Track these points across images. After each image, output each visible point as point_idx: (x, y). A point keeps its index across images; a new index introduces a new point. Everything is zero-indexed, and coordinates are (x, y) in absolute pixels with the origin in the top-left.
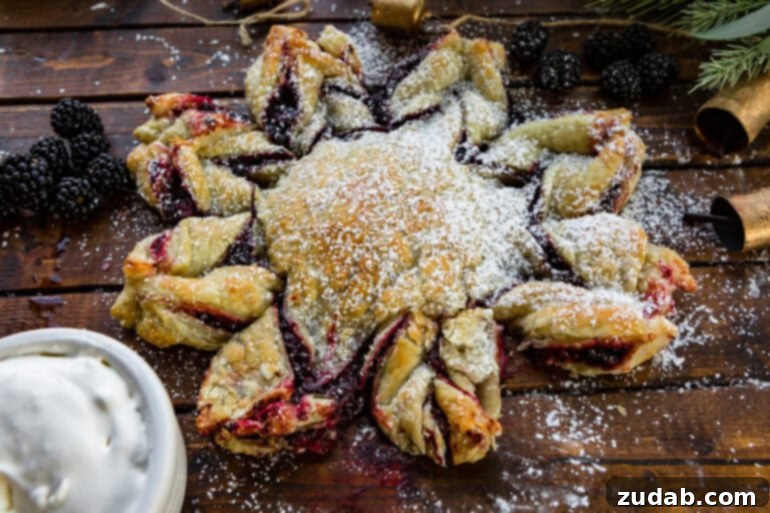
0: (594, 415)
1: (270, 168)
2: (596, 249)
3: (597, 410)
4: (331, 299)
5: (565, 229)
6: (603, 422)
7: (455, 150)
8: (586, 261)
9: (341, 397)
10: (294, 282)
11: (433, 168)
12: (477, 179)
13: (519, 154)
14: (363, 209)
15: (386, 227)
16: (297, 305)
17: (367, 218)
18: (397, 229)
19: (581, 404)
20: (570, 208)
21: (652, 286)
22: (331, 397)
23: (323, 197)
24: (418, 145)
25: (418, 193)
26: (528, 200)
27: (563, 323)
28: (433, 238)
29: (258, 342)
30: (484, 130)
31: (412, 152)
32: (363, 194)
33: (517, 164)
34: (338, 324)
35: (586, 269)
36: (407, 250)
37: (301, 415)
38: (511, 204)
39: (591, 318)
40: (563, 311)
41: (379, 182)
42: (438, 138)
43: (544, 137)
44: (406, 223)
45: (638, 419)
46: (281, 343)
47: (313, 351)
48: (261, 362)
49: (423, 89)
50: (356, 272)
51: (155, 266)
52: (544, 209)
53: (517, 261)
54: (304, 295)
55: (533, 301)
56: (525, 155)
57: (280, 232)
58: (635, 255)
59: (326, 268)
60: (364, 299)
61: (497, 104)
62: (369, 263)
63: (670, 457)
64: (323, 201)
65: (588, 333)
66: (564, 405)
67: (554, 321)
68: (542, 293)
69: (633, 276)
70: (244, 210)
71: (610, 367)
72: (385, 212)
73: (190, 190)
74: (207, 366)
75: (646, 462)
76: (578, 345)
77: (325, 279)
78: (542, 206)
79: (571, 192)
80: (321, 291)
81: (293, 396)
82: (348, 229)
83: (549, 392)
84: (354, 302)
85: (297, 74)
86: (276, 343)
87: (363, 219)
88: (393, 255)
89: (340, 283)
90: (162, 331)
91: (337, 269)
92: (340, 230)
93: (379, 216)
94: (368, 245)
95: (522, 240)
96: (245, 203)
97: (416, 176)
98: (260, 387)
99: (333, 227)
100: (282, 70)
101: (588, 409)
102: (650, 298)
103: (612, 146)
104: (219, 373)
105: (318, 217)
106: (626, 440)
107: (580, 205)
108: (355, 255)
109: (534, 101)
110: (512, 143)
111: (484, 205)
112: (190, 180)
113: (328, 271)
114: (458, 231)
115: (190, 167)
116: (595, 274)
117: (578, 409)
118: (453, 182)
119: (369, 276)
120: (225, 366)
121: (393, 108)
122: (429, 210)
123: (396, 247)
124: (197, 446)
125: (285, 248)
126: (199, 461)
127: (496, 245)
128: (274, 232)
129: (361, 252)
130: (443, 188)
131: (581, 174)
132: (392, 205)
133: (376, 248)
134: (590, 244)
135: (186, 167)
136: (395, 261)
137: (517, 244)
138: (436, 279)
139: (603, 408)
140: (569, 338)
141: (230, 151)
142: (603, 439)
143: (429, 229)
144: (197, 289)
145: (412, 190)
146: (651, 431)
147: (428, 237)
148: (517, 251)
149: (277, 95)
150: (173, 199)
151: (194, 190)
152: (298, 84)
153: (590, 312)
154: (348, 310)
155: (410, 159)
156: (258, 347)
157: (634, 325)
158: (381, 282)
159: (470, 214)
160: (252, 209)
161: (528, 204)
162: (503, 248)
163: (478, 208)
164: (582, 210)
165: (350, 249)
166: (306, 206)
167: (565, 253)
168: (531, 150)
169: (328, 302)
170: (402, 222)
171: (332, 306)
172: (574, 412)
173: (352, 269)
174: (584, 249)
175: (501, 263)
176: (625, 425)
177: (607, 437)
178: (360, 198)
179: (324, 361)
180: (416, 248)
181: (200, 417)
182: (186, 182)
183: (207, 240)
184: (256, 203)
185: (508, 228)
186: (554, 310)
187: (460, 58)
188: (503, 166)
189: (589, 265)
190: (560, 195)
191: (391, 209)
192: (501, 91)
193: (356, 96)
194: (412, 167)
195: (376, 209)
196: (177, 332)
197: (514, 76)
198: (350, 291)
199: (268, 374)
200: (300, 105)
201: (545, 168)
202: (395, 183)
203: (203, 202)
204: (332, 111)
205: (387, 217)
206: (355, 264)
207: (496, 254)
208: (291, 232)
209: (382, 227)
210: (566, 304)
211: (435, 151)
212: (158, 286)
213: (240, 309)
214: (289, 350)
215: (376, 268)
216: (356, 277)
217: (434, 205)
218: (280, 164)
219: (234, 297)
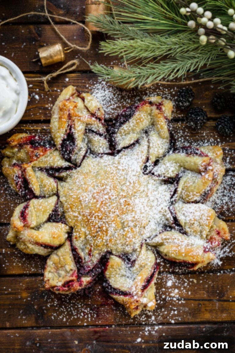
0: (185, 282)
1: (64, 174)
2: (192, 222)
3: (186, 281)
4: (90, 239)
5: (183, 210)
6: (187, 285)
7: (143, 167)
8: (188, 226)
9: (94, 276)
10: (76, 232)
11: (132, 182)
12: (152, 181)
13: (170, 171)
14: (102, 205)
15: (111, 213)
16: (77, 240)
17: (104, 209)
18: (115, 214)
19: (181, 278)
20: (187, 199)
21: (211, 238)
22: (90, 276)
23: (86, 197)
24: (127, 168)
25: (125, 197)
26: (171, 195)
27: (173, 253)
28: (129, 217)
29: (64, 257)
30: (157, 155)
31: (124, 173)
32: (102, 197)
33: (169, 176)
34: (92, 249)
35: (188, 229)
36: (119, 223)
37: (81, 285)
38: (163, 197)
39: (183, 253)
40: (174, 248)
41: (109, 192)
42: (136, 163)
43: (182, 164)
44: (119, 212)
45: (200, 284)
46: (72, 257)
47: (83, 258)
48: (66, 265)
49: (132, 131)
50: (99, 231)
51: (24, 226)
52: (177, 199)
53: (163, 221)
54: (80, 237)
55: (165, 241)
56: (173, 171)
57: (70, 210)
58: (207, 226)
59: (88, 229)
60: (102, 241)
61: (165, 140)
62: (104, 228)
63: (208, 298)
64: (87, 199)
65: (181, 258)
66: (174, 278)
67: (170, 252)
68: (169, 239)
69: (204, 234)
70: (54, 194)
71: (189, 268)
72: (111, 206)
73: (33, 189)
74: (46, 263)
75: (199, 300)
76: (178, 261)
77: (88, 232)
78: (177, 197)
79: (188, 193)
80: (86, 236)
81: (78, 279)
82: (97, 214)
83: (170, 273)
84: (98, 242)
85: (74, 128)
86: (71, 257)
87: (102, 209)
88: (113, 225)
89: (93, 234)
90: (29, 250)
91: (92, 229)
92: (93, 214)
93: (109, 208)
94: (104, 220)
95: (166, 214)
96: (54, 192)
97: (124, 188)
98: (65, 274)
99: (91, 213)
100: (68, 126)
101: (183, 280)
102: (210, 242)
103: (207, 176)
104: (51, 267)
105: (85, 206)
106: (194, 292)
107: (191, 199)
108: (99, 224)
109: (184, 132)
110: (168, 165)
111: (152, 198)
112: (32, 185)
113: (89, 229)
114: (139, 213)
115: (32, 179)
116: (191, 231)
117: (179, 280)
118: (139, 189)
119: (104, 233)
120: (52, 264)
121: (117, 139)
122: (129, 204)
123: (114, 222)
124: (43, 289)
125: (72, 218)
126: (44, 294)
127: (155, 215)
128: (68, 209)
129: (102, 223)
130: (135, 193)
131: (194, 185)
132: (114, 203)
133: (107, 222)
134: (191, 220)
135: (30, 179)
136: (114, 227)
137: (164, 215)
138: (129, 238)
139: (188, 280)
140: (175, 258)
141: (46, 166)
142: (186, 291)
143: (128, 213)
144: (42, 238)
145: (122, 195)
146: (204, 289)
147: (127, 217)
148: (163, 217)
149: (66, 137)
150: (25, 190)
151: (34, 189)
152: (75, 133)
153: (183, 251)
154: (96, 245)
155: (122, 178)
156: (64, 259)
157: (197, 257)
158: (108, 235)
159: (145, 204)
160: (57, 195)
161: (170, 196)
162: (158, 216)
163: (149, 200)
164: (192, 200)
165: (97, 222)
166: (80, 201)
167: (181, 222)
168: (176, 168)
169: (89, 240)
170: (117, 211)
171: (90, 242)
172: (177, 281)
173: (98, 230)
174: (188, 222)
175: (156, 222)
176: (195, 286)
177: (187, 291)
178: (102, 200)
179: (87, 262)
180: (122, 221)
181: (46, 284)
182: (31, 186)
183: (42, 213)
184: (59, 191)
185: (161, 208)
186: (172, 246)
187: (149, 117)
188: (163, 176)
189: (189, 228)
190: (184, 193)
191: (113, 205)
192: (167, 134)
193: (101, 135)
194: (123, 182)
195: (108, 205)
196: (34, 251)
197: (177, 114)
198: (97, 238)
199: (68, 270)
200: (76, 143)
201: (181, 177)
202: (116, 192)
203: (37, 193)
204: (90, 141)
205: (112, 209)
206: (99, 228)
207: (155, 219)
208: (74, 211)
209: (110, 213)
210: (177, 245)
211: (133, 170)
212: (26, 234)
213: (56, 243)
214: (75, 258)
215: (107, 230)
216: (99, 232)
217: (131, 202)
218: (68, 172)
219: (55, 240)
